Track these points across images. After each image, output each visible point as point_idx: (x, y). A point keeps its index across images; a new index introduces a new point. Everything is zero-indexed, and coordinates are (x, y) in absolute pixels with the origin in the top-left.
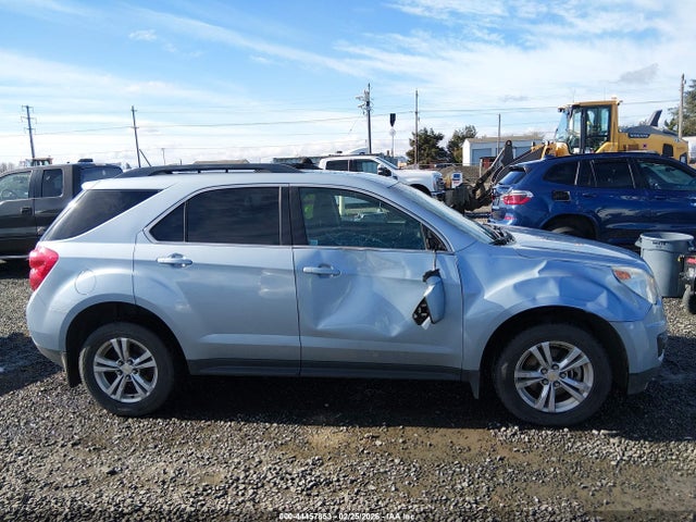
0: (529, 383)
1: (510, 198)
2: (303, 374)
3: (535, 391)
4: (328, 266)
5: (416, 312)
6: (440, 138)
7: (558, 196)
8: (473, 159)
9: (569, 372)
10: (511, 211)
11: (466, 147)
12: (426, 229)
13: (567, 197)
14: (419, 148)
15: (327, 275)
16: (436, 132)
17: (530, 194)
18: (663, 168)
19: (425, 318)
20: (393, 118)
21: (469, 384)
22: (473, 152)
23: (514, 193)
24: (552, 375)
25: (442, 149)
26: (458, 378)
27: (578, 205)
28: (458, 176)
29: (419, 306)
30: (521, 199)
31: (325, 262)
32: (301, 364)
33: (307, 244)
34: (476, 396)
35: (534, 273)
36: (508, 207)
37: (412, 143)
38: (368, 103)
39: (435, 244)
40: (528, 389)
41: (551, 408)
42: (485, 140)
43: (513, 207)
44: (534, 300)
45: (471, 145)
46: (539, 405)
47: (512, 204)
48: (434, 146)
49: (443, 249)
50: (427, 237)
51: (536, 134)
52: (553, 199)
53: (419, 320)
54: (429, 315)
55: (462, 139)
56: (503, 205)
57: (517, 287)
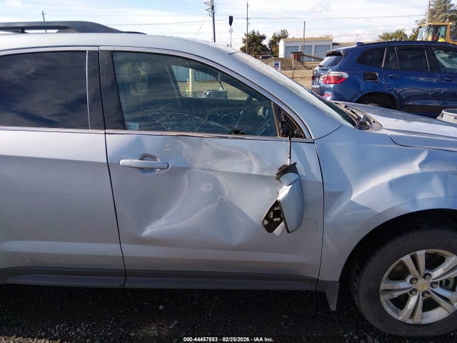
0: (396, 295)
1: (329, 78)
2: (128, 285)
3: (400, 302)
4: (153, 158)
5: (267, 217)
6: (263, 38)
7: (368, 77)
8: (286, 53)
9: (441, 282)
10: (329, 89)
11: (281, 44)
12: (279, 110)
13: (375, 78)
14: (249, 45)
15: (152, 170)
16: (261, 34)
17: (345, 75)
18: (446, 55)
19: (278, 223)
20: (231, 19)
21: (325, 294)
22: (286, 48)
23: (333, 74)
24: (422, 285)
25: (265, 46)
26: (312, 288)
27: (385, 84)
28: (278, 64)
29: (271, 209)
30: (339, 79)
31: (148, 152)
32: (125, 273)
33: (125, 128)
34: (333, 307)
35: (414, 167)
36: (328, 86)
37: (244, 41)
38: (213, 7)
39: (290, 129)
40: (393, 300)
41: (417, 320)
42: (293, 40)
43: (332, 86)
44: (414, 202)
45: (285, 43)
46: (403, 316)
47: (331, 83)
48: (259, 44)
49: (300, 135)
50: (279, 119)
51: (328, 37)
52: (365, 80)
53: (270, 226)
54: (283, 219)
55: (279, 39)
56: (322, 84)
57: (394, 185)
